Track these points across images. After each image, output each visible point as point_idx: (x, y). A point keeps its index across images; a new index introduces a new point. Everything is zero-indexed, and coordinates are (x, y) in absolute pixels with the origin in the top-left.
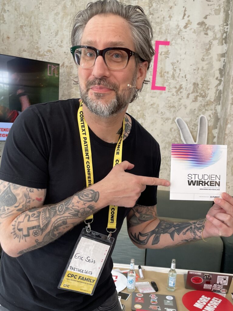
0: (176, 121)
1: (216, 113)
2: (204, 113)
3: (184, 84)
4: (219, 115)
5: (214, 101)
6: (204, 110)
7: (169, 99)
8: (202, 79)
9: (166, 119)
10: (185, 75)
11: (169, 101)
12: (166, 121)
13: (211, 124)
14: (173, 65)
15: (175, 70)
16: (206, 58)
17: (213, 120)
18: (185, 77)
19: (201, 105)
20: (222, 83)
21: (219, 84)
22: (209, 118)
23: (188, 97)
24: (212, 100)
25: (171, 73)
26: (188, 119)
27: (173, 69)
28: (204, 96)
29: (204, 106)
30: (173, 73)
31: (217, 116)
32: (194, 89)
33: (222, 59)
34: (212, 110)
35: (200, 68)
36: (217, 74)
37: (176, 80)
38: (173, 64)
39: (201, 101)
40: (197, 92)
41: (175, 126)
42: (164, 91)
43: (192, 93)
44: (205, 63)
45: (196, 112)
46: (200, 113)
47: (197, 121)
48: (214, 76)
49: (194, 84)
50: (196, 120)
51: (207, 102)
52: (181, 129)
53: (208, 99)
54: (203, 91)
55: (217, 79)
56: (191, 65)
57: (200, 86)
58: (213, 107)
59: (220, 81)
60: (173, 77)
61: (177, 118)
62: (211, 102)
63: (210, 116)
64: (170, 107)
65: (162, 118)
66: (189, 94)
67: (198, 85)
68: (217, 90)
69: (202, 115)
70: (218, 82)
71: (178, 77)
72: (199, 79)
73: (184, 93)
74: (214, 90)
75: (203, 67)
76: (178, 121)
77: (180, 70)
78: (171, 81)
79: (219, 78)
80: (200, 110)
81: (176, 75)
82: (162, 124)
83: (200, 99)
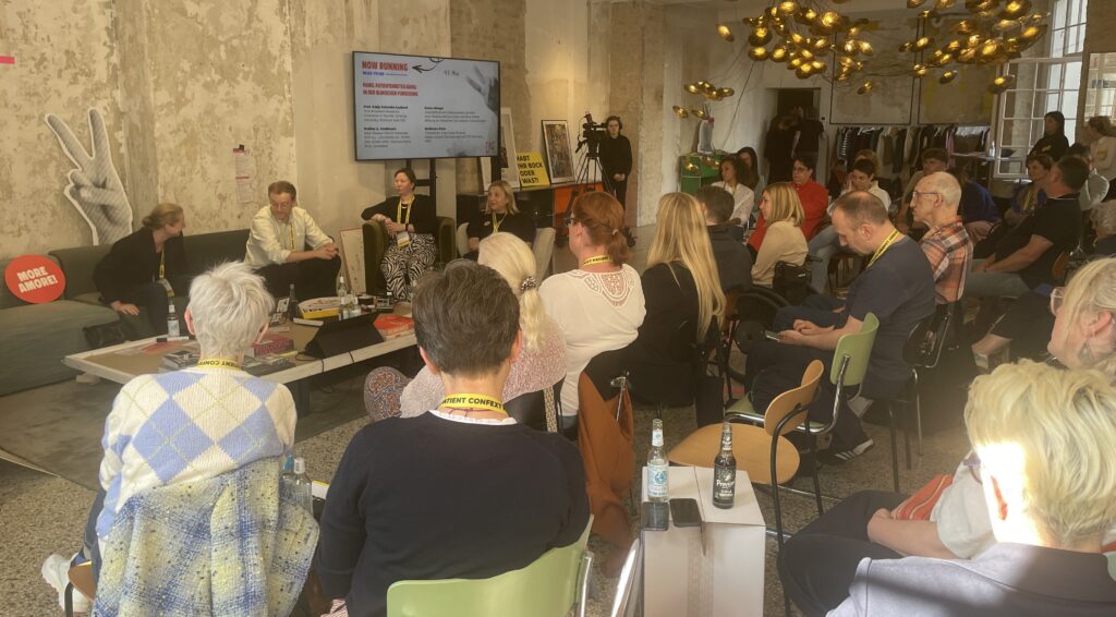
0: (46, 120)
1: (114, 104)
2: (93, 104)
3: (48, 52)
4: (120, 106)
5: (108, 82)
6: (93, 99)
7: (25, 79)
8: (79, 44)
9: (26, 118)
10: (48, 37)
11: (26, 83)
12: (27, 122)
13: (111, 122)
14: (20, 17)
15: (27, 27)
16: (79, 7)
17: (112, 115)
18: (49, 40)
19: (86, 89)
20: (115, 51)
21: (111, 54)
22: (105, 113)
23: (60, 76)
24: (104, 81)
25: (20, 31)
26: (68, 116)
27: (23, 23)
28: (89, 74)
29: (92, 91)
30: (24, 31)
31: (118, 109)
32: (68, 62)
33: (108, 12)
34: (106, 98)
35: (73, 25)
36: (105, 37)
37: (31, 44)
38: (20, 14)
39: (84, 84)
40: (75, 66)
41: (46, 129)
42: (12, 65)
43: (66, 68)
44: (79, 16)
45: (80, 103)
46: (87, 104)
47: (85, 118)
48: (100, 40)
49: (67, 52)
50: (83, 116)
51: (96, 84)
52: (60, 135)
53: (96, 78)
54: (85, 64)
55: (105, 44)
56: (55, 19)
57: (78, 56)
58: (107, 92)
59: (112, 48)
60: (25, 38)
61: (47, 116)
62: (102, 84)
63: (105, 108)
64: (28, 94)
65: (17, 116)
66: (60, 71)
67: (74, 54)
68: (109, 64)
69: (92, 108)
70: (108, 50)
71: (35, 39)
72: (74, 44)
73: (52, 69)
74: (105, 64)
75: (77, 24)
76: (50, 119)
77: (36, 27)
78: (22, 46)
79: (108, 43)
80: (86, 99)
81: (31, 35)
82: (20, 128)
83: (82, 79)
